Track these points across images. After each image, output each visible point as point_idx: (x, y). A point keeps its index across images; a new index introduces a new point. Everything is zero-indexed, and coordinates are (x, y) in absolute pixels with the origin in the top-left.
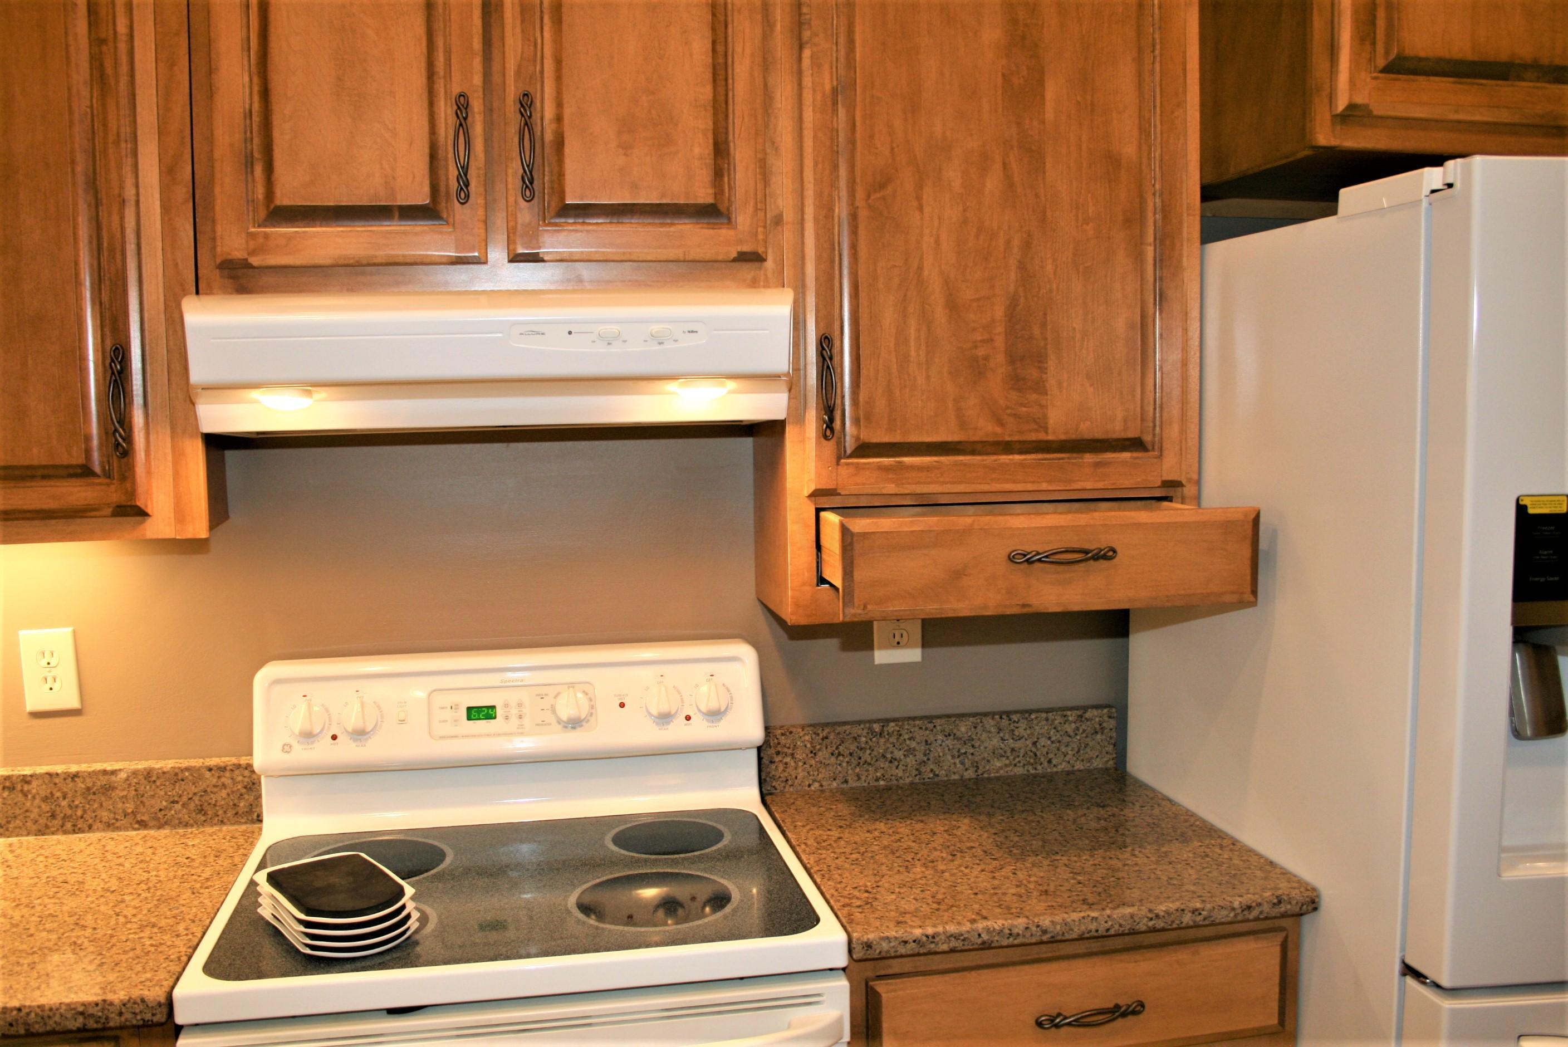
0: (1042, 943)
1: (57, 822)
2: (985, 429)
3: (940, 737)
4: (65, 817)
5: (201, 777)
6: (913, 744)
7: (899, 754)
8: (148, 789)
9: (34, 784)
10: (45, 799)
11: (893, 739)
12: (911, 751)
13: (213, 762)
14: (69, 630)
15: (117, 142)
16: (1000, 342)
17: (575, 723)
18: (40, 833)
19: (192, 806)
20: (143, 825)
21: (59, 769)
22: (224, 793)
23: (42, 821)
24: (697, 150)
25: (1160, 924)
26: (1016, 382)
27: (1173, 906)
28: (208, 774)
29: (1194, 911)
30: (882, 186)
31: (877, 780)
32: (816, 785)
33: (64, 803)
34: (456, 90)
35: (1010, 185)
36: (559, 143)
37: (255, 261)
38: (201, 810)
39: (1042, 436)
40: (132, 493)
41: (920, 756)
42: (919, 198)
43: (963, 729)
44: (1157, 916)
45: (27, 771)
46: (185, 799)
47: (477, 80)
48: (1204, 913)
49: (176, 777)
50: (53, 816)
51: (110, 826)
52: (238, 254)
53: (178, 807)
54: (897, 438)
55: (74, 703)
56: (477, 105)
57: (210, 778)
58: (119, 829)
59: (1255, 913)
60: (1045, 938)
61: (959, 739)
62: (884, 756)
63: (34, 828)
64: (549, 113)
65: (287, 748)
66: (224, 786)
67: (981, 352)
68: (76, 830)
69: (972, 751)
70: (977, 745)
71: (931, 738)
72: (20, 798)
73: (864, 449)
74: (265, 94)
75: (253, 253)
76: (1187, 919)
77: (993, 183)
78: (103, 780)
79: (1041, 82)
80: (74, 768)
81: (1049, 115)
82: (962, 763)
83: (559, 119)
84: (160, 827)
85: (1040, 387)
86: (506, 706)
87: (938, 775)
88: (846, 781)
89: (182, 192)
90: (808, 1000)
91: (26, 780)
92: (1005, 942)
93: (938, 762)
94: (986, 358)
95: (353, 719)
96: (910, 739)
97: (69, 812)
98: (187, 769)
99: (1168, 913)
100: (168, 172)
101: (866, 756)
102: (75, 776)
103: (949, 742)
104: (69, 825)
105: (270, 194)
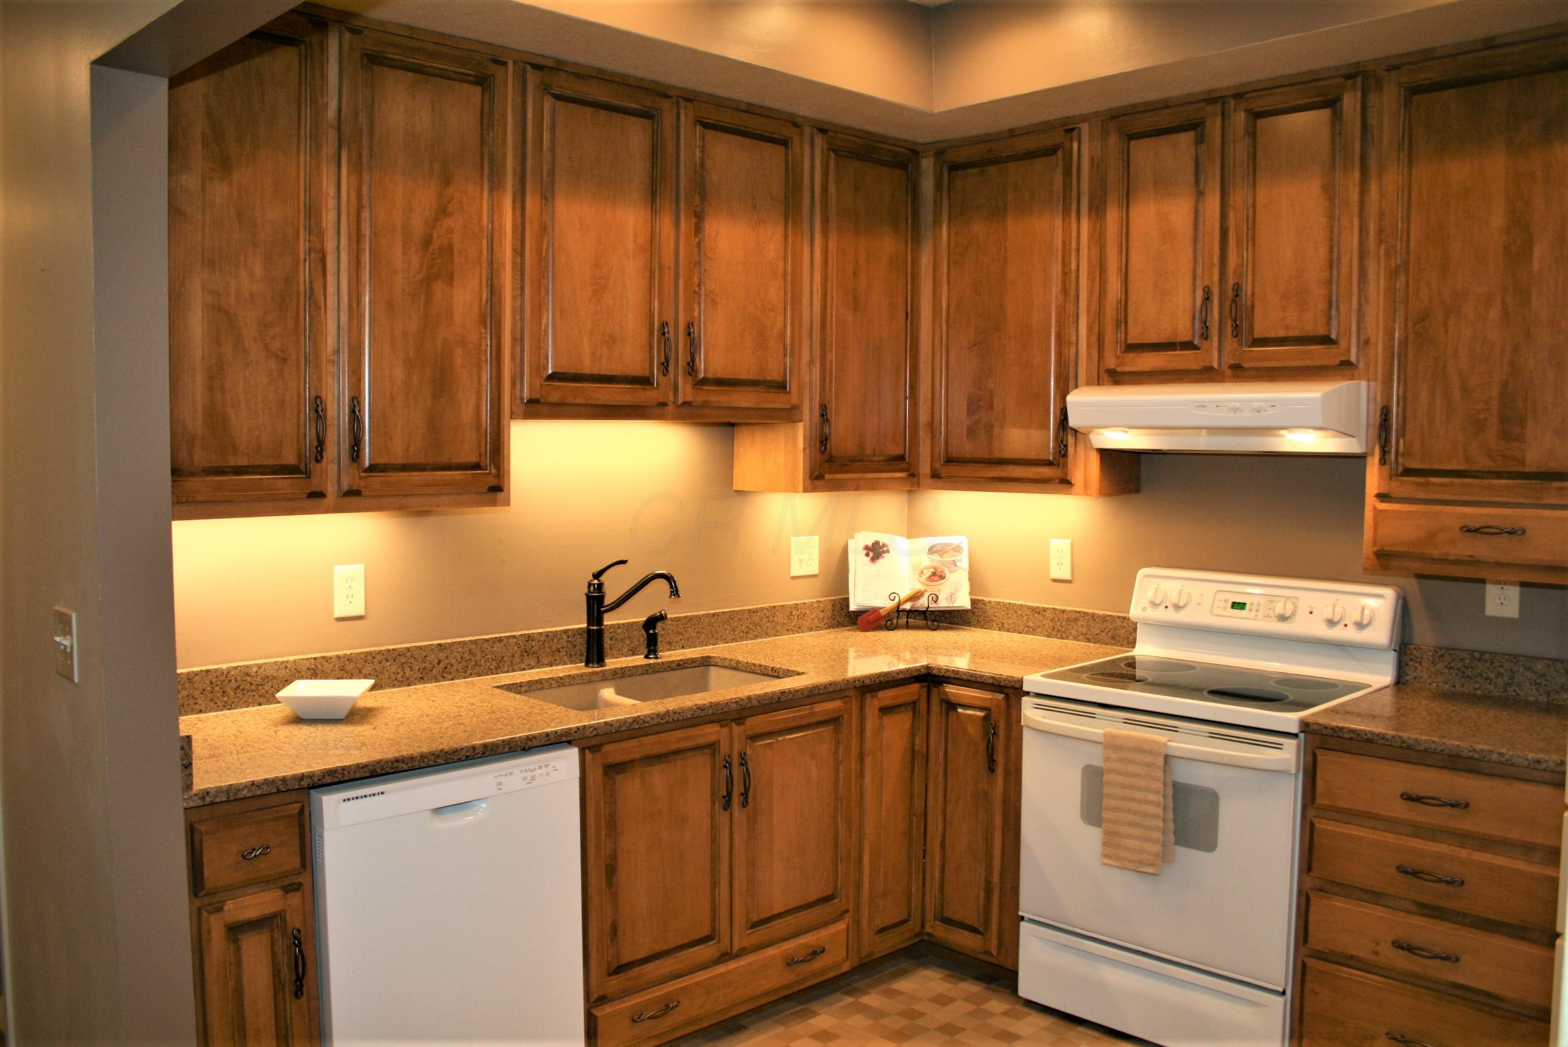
0: (1401, 747)
1: (1055, 632)
2: (1483, 463)
3: (1522, 670)
4: (1058, 631)
5: (1114, 621)
6: (1502, 671)
7: (1492, 675)
8: (1091, 622)
9: (1048, 612)
10: (1051, 620)
11: (1488, 665)
12: (1499, 675)
13: (1120, 615)
14: (1069, 542)
15: (1069, 318)
16: (1495, 410)
17: (1283, 618)
18: (1048, 636)
19: (1110, 635)
20: (1089, 640)
21: (1058, 607)
22: (1124, 631)
23: (1049, 631)
24: (1320, 306)
25: (1477, 756)
26: (1505, 435)
27: (1486, 747)
28: (1118, 620)
29: (1500, 754)
30: (1423, 320)
31: (1476, 689)
32: (1434, 685)
33: (1058, 624)
34: (1206, 284)
35: (1506, 313)
36: (1253, 307)
37: (1119, 369)
38: (1113, 638)
39: (1521, 469)
40: (1066, 474)
41: (1506, 679)
42: (1445, 325)
43: (1539, 667)
44: (1474, 750)
45: (1046, 606)
46: (1107, 631)
47: (1216, 278)
48: (1506, 757)
49: (1104, 619)
50: (1054, 629)
51: (1075, 638)
52: (1112, 367)
53: (1104, 634)
54: (1426, 466)
55: (1068, 577)
56: (1216, 291)
57: (1119, 622)
58: (1078, 640)
59: (1543, 766)
60: (1404, 745)
61: (1535, 673)
62: (1481, 675)
63: (1046, 633)
64: (1249, 293)
65: (1144, 609)
66: (1124, 627)
67: (1481, 416)
68: (1062, 638)
69: (1545, 683)
70: (1550, 679)
71: (1515, 669)
72: (1042, 618)
73: (1408, 472)
74: (1126, 292)
75: (1118, 365)
76: (1495, 757)
77: (1494, 313)
78: (1074, 615)
79: (1531, 248)
80: (1064, 608)
81: (1536, 267)
82: (1538, 690)
83: (1253, 295)
84: (1095, 643)
85: (1520, 438)
86: (1252, 604)
87: (1518, 695)
88: (1454, 686)
89: (1094, 338)
90: (1278, 747)
91: (1045, 610)
92: (1381, 742)
93: (1520, 685)
94: (1485, 420)
95: (1174, 598)
96: (1500, 666)
97: (1060, 628)
98: (1109, 616)
99: (1482, 751)
100: (1090, 329)
101: (1469, 672)
102: (1063, 611)
103: (1528, 674)
104: (1059, 635)
105: (1126, 339)
